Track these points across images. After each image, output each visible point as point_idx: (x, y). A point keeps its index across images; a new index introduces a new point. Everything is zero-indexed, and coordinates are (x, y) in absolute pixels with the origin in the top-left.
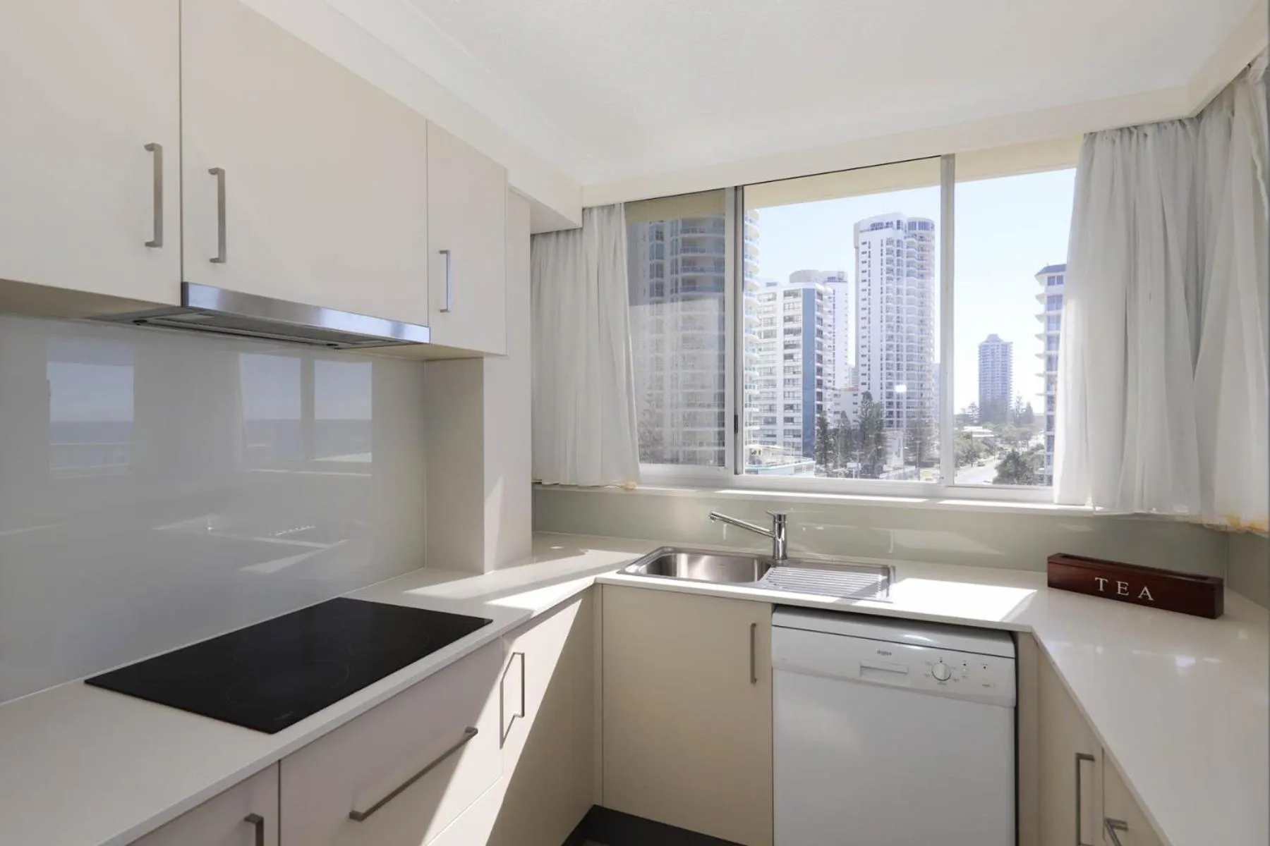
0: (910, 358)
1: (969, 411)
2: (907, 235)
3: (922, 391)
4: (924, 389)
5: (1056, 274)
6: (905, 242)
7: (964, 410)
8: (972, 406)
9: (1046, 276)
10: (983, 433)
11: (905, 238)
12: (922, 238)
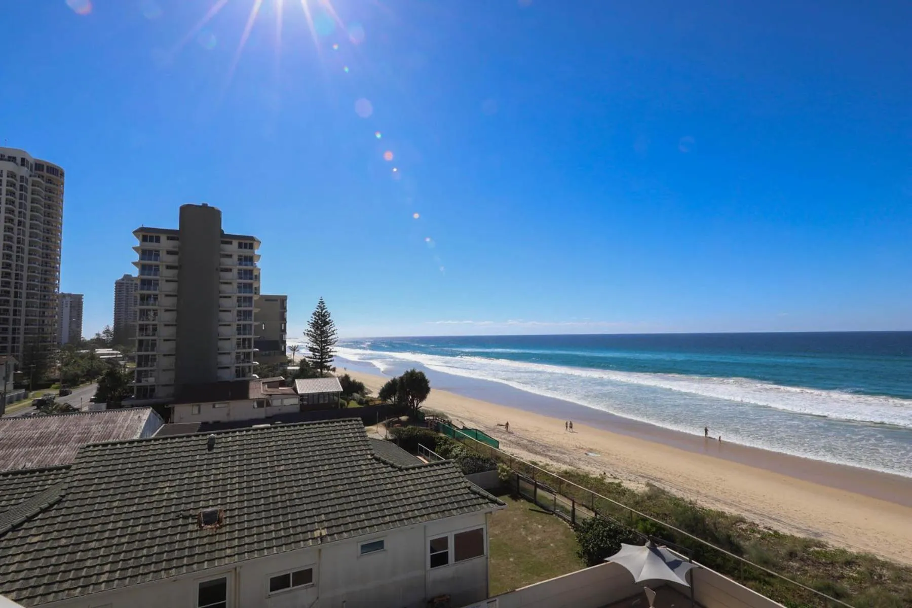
0: (29, 287)
1: (104, 337)
2: (33, 174)
3: (44, 318)
4: (47, 316)
5: (149, 234)
6: (30, 180)
7: (98, 335)
8: (107, 332)
9: (141, 234)
10: (112, 354)
11: (30, 176)
12: (49, 181)
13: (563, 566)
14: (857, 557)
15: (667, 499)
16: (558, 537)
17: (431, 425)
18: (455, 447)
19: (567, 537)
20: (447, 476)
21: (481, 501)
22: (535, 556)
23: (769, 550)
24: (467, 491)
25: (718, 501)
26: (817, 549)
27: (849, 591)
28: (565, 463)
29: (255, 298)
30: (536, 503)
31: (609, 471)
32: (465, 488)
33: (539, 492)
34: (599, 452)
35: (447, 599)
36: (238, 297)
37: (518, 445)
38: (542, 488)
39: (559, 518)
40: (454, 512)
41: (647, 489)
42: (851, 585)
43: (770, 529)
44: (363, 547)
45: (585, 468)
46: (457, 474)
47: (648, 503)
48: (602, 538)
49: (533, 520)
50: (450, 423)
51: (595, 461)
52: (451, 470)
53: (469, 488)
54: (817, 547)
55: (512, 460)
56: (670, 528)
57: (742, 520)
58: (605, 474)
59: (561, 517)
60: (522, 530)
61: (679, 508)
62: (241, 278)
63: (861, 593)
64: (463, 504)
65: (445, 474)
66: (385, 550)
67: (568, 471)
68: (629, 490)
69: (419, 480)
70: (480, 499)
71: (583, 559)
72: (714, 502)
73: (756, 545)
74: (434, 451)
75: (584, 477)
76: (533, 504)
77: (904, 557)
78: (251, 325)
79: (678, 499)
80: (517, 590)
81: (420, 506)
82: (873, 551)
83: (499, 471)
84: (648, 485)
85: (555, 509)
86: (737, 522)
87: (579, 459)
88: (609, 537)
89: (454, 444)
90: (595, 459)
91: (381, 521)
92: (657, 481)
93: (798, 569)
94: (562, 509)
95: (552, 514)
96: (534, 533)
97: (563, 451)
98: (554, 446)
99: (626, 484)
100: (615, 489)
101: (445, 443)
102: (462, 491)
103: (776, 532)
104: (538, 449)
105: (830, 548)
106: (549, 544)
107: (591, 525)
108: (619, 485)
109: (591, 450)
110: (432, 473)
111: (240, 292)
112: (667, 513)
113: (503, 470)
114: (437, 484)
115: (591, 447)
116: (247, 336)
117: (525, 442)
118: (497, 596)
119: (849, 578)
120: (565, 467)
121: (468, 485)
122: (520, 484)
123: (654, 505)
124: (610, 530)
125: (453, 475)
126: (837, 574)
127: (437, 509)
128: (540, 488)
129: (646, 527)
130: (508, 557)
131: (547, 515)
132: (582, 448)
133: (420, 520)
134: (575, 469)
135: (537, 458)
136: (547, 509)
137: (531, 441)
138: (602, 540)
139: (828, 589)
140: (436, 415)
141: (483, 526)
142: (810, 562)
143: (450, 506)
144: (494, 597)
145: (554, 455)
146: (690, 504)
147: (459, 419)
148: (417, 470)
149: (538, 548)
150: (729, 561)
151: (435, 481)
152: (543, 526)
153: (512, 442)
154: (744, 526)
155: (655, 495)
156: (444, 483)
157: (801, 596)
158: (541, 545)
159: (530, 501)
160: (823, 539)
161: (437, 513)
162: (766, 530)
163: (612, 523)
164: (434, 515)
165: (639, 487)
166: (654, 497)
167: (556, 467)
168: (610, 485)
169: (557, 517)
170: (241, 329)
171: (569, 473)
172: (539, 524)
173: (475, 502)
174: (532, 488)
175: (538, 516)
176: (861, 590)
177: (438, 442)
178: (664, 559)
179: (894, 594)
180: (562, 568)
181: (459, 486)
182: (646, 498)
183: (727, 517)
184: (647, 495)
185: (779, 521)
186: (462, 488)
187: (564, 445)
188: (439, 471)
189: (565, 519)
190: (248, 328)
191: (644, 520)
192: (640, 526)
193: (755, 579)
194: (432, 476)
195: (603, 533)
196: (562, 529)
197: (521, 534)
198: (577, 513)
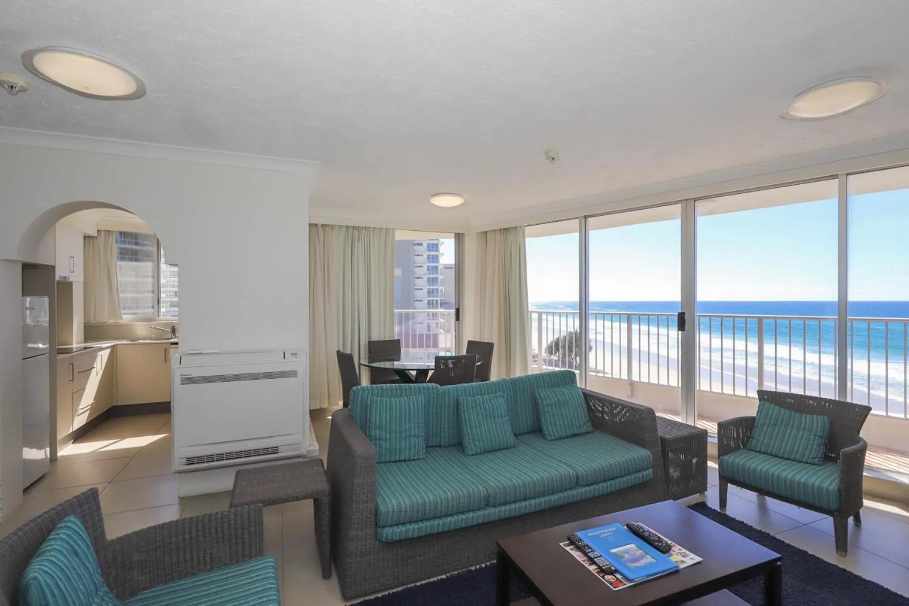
29: (440, 267)
36: (428, 267)
62: (429, 251)
78: (437, 289)
111: (429, 262)
116: (435, 299)
170: (431, 292)
190: (435, 291)
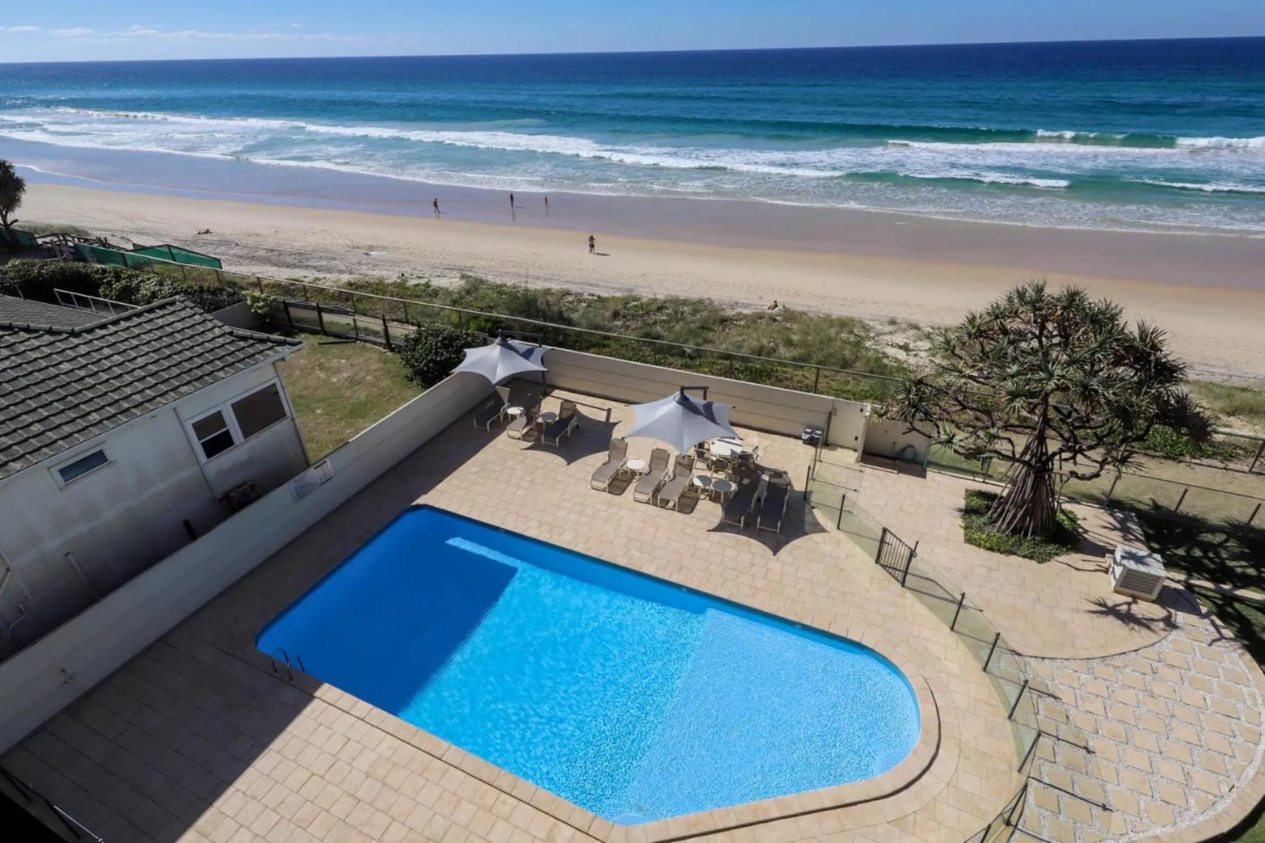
13: (392, 397)
14: (665, 302)
15: (488, 289)
16: (375, 366)
17: (62, 252)
18: (143, 281)
19: (385, 364)
20: (179, 326)
21: (260, 347)
22: (350, 397)
23: (595, 316)
24: (229, 339)
25: (538, 278)
26: (634, 303)
27: (662, 333)
28: (341, 272)
30: (326, 334)
31: (407, 270)
32: (222, 335)
33: (326, 317)
34: (384, 248)
35: (251, 486)
37: (253, 259)
38: (331, 311)
39: (367, 344)
40: (221, 374)
41: (463, 282)
42: (662, 328)
43: (593, 295)
44: (63, 472)
45: (375, 274)
46: (197, 317)
47: (469, 299)
48: (436, 350)
49: (330, 356)
50: (104, 243)
51: (382, 261)
52: (183, 314)
53: (231, 334)
54: (634, 301)
55: (258, 284)
56: (506, 319)
57: (568, 293)
58: (403, 275)
59: (370, 342)
60: (318, 372)
61: (504, 296)
63: (670, 332)
64: (230, 359)
65: (173, 322)
66: (111, 462)
67: (353, 282)
68: (442, 289)
69: (126, 343)
70: (257, 345)
71: (415, 382)
72: (534, 281)
73: (584, 314)
74: (100, 297)
75: (378, 284)
76: (322, 336)
77: (694, 293)
79: (500, 286)
80: (351, 440)
81: (152, 381)
82: (673, 293)
83: (249, 302)
84: (463, 277)
85: (357, 335)
86: (564, 296)
87: (359, 263)
88: (446, 347)
89: (137, 276)
90: (381, 258)
91: (82, 423)
92: (469, 271)
93: (622, 327)
94: (366, 332)
95: (355, 342)
96: (337, 371)
97: (330, 255)
98: (313, 251)
99: (436, 283)
100: (424, 291)
101: (118, 276)
102: (221, 340)
103: (599, 297)
104: (290, 260)
105: (644, 300)
106: (364, 378)
107: (416, 341)
108: (427, 285)
109: (371, 248)
110: (148, 326)
112: (492, 304)
113: (255, 299)
114: (167, 340)
115: (370, 244)
117: (261, 253)
118: (326, 456)
119: (661, 322)
120: (345, 278)
121: (227, 329)
122: (292, 315)
123: (476, 299)
124: (444, 339)
125: (189, 322)
126: (652, 321)
127: (186, 378)
128: (325, 312)
129: (479, 325)
130: (313, 411)
131: (348, 345)
132: (358, 248)
133: (164, 402)
134: (361, 276)
135: (298, 273)
136: (343, 338)
137: (272, 251)
138: (437, 353)
139: (647, 335)
140: (64, 233)
141: (276, 381)
142: (630, 317)
143: (209, 368)
144: (322, 458)
145: (317, 264)
146: (514, 288)
147: (116, 234)
148: (112, 329)
149: (351, 387)
150: (570, 335)
151: (161, 338)
152: (347, 359)
153: (241, 257)
154: (570, 298)
155: (474, 287)
156: (179, 337)
157: (633, 348)
158: (353, 382)
159: (314, 332)
160: (634, 294)
161: (189, 382)
162: (590, 298)
163: (444, 330)
164: (185, 387)
165: (452, 282)
166: (473, 289)
167: (332, 280)
168: (417, 288)
169: (363, 343)
171: (355, 283)
172: (342, 358)
173: (251, 351)
174: (314, 314)
175: (335, 350)
176: (670, 330)
177: (101, 279)
178: (517, 352)
179: (692, 325)
180: (392, 400)
181: (210, 336)
182: (464, 293)
183: (553, 293)
184: (464, 289)
185: (597, 286)
186: (218, 337)
187: (329, 247)
188: (160, 320)
189: (375, 343)
191: (476, 317)
192: (473, 325)
193: (594, 346)
194: (150, 331)
195: (436, 345)
196: (375, 356)
197: (319, 378)
198: (391, 331)
